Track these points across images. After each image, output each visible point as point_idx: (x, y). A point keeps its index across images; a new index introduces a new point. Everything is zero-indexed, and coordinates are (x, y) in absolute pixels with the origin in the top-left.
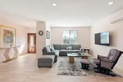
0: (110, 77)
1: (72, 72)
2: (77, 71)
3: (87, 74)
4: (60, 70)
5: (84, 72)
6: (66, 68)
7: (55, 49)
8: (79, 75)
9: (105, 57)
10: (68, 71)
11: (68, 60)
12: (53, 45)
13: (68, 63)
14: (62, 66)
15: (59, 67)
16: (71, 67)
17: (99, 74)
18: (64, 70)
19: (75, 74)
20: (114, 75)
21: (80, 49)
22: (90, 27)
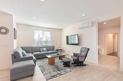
0: (84, 67)
1: (59, 72)
2: (62, 70)
3: (71, 70)
4: (46, 74)
5: (68, 69)
6: (51, 70)
7: (26, 53)
8: (66, 72)
9: (78, 54)
10: (55, 73)
11: (48, 62)
12: (21, 47)
13: (49, 65)
14: (45, 69)
15: (42, 72)
16: (54, 68)
17: (78, 67)
18: (50, 73)
19: (63, 73)
20: (85, 65)
21: (55, 49)
22: (61, 30)
